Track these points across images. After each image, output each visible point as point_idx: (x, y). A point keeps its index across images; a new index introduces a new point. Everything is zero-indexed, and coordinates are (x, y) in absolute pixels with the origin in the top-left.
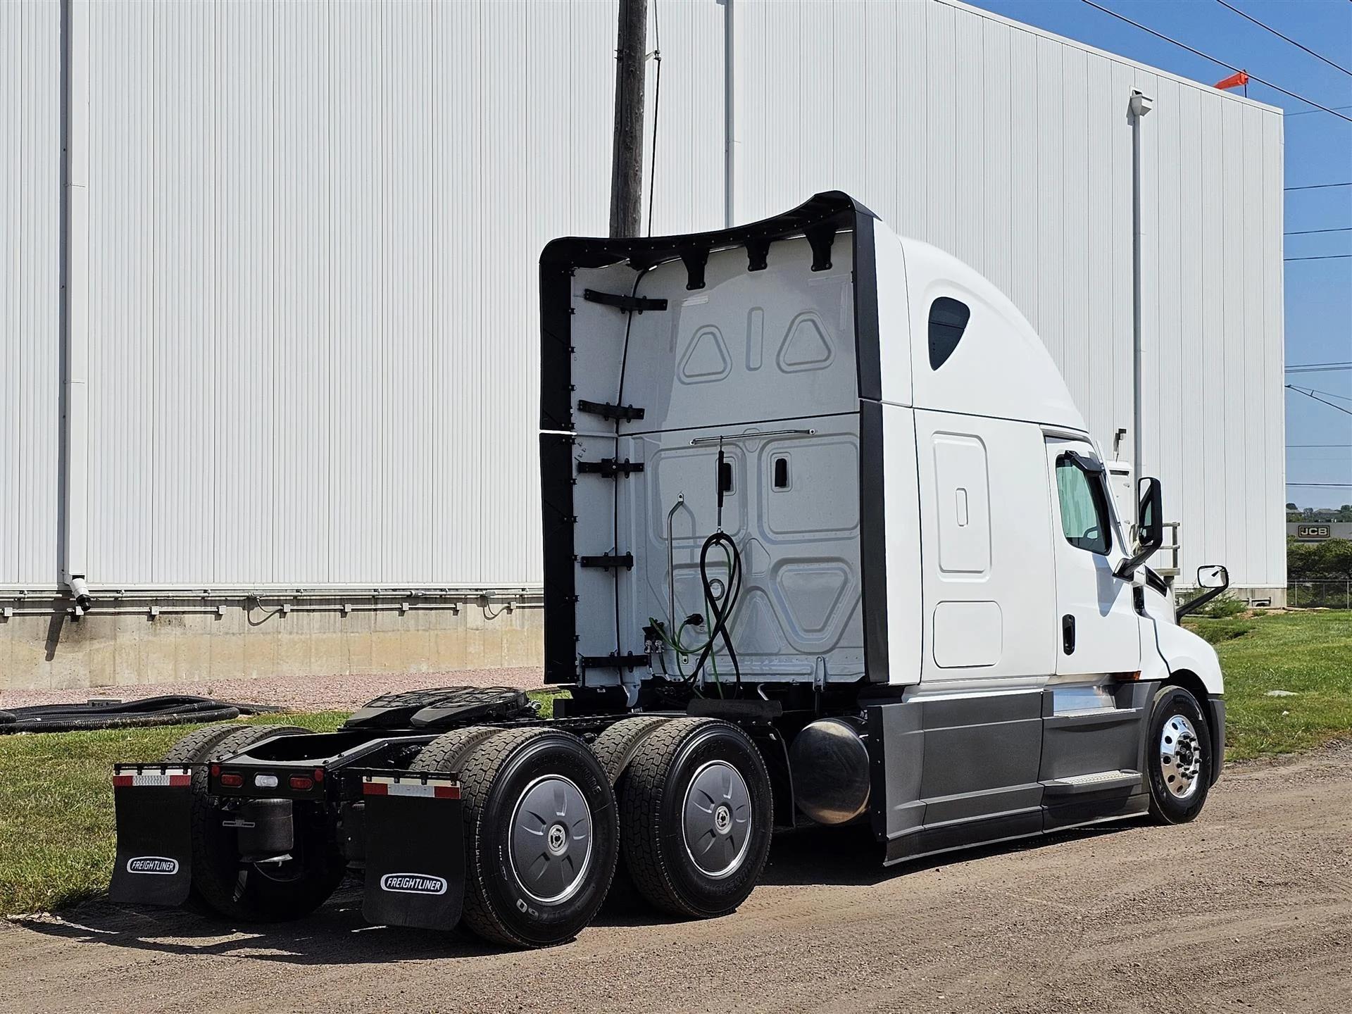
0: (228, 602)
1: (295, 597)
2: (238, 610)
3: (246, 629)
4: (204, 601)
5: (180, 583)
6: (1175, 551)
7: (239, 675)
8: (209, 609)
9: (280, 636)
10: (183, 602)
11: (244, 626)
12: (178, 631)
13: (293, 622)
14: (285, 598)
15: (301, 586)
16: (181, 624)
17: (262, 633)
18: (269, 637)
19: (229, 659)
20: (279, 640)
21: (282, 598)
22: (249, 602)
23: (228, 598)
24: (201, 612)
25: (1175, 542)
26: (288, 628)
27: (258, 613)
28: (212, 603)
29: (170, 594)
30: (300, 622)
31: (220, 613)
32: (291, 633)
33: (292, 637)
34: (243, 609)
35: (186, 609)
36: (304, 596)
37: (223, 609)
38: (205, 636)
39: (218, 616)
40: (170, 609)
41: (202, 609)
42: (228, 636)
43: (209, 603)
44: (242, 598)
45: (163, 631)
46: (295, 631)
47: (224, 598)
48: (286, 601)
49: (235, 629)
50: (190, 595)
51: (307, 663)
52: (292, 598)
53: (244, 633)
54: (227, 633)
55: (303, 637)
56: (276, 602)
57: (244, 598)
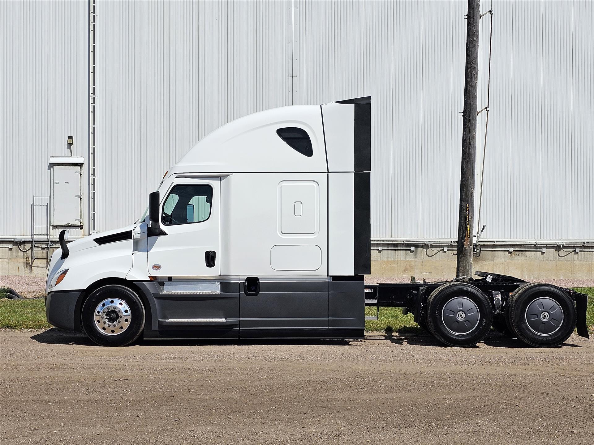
0: (547, 247)
1: (583, 245)
2: (553, 251)
3: (557, 258)
4: (536, 246)
5: (524, 239)
7: (554, 278)
8: (538, 250)
9: (575, 262)
10: (525, 247)
11: (556, 257)
12: (523, 258)
13: (582, 256)
14: (577, 246)
16: (524, 255)
17: (566, 260)
18: (569, 262)
19: (549, 270)
20: (574, 264)
21: (576, 246)
22: (558, 247)
23: (547, 245)
24: (534, 251)
26: (579, 259)
27: (562, 252)
28: (540, 247)
29: (518, 243)
30: (586, 256)
31: (543, 251)
32: (581, 261)
33: (581, 262)
34: (555, 250)
35: (527, 249)
36: (586, 245)
37: (544, 250)
38: (536, 261)
39: (543, 253)
40: (519, 249)
41: (535, 250)
42: (548, 261)
43: (538, 247)
44: (554, 246)
45: (515, 258)
46: (583, 260)
47: (546, 245)
48: (578, 247)
49: (552, 258)
50: (528, 244)
51: (589, 274)
52: (581, 246)
53: (556, 260)
54: (547, 260)
55: (587, 263)
56: (573, 248)
57: (556, 245)
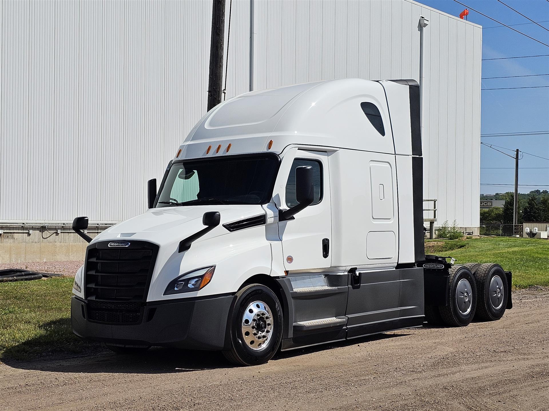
0: (33, 228)
1: (63, 227)
2: (37, 232)
3: (41, 240)
4: (23, 228)
5: (13, 220)
6: (435, 211)
7: (38, 260)
8: (25, 231)
9: (56, 244)
10: (13, 228)
11: (40, 239)
12: (12, 240)
13: (62, 237)
14: (58, 227)
15: (65, 222)
16: (13, 238)
17: (48, 242)
18: (51, 244)
19: (34, 253)
20: (55, 245)
21: (57, 227)
22: (43, 229)
23: (34, 227)
24: (21, 233)
25: (435, 208)
26: (60, 240)
27: (46, 234)
28: (27, 229)
29: (8, 225)
30: (65, 238)
31: (30, 233)
32: (61, 242)
33: (61, 244)
34: (40, 232)
35: (15, 231)
36: (67, 226)
37: (31, 232)
38: (23, 243)
39: (29, 234)
40: (8, 231)
41: (22, 231)
42: (33, 243)
43: (25, 229)
44: (39, 227)
45: (5, 241)
46: (63, 241)
47: (32, 227)
48: (59, 228)
49: (36, 240)
50: (17, 225)
51: (68, 255)
52: (61, 227)
53: (40, 242)
54: (33, 242)
55: (66, 244)
56: (54, 229)
57: (40, 227)
